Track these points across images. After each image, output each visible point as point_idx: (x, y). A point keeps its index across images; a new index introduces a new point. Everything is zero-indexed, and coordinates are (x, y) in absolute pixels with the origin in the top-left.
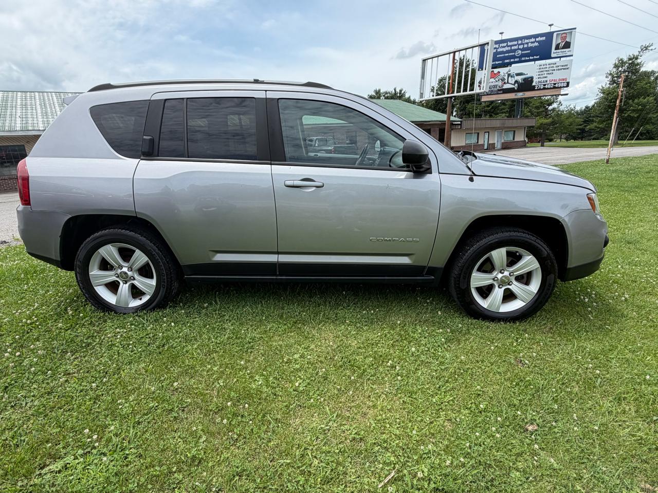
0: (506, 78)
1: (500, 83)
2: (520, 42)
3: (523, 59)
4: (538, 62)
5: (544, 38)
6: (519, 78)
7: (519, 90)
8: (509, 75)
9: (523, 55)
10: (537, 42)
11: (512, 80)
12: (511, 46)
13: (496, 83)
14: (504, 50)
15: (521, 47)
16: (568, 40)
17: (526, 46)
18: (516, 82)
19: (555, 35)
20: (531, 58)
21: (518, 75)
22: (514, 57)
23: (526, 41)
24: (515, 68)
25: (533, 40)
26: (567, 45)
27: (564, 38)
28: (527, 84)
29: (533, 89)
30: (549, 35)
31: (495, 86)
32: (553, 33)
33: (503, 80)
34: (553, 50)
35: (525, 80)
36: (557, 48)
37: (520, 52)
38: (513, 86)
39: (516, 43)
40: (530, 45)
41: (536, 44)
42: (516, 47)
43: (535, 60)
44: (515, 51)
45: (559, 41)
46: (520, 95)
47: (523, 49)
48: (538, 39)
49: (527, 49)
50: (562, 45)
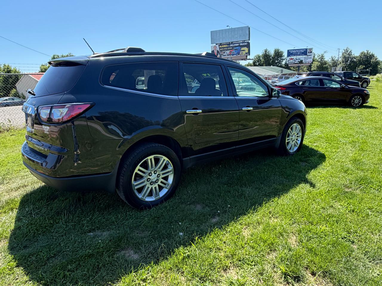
1: (294, 61)
2: (299, 50)
4: (304, 56)
5: (305, 50)
6: (299, 60)
7: (299, 63)
8: (296, 59)
9: (300, 54)
10: (304, 51)
12: (297, 51)
14: (295, 52)
15: (299, 52)
18: (298, 61)
21: (299, 59)
22: (298, 54)
24: (298, 57)
26: (311, 52)
27: (310, 50)
28: (301, 62)
29: (303, 63)
30: (306, 49)
31: (293, 62)
32: (307, 49)
33: (295, 60)
34: (308, 53)
35: (301, 61)
36: (309, 52)
37: (299, 53)
40: (302, 51)
41: (303, 51)
43: (303, 55)
44: (298, 53)
46: (299, 65)
47: (300, 52)
48: (304, 50)
49: (301, 52)
50: (310, 52)
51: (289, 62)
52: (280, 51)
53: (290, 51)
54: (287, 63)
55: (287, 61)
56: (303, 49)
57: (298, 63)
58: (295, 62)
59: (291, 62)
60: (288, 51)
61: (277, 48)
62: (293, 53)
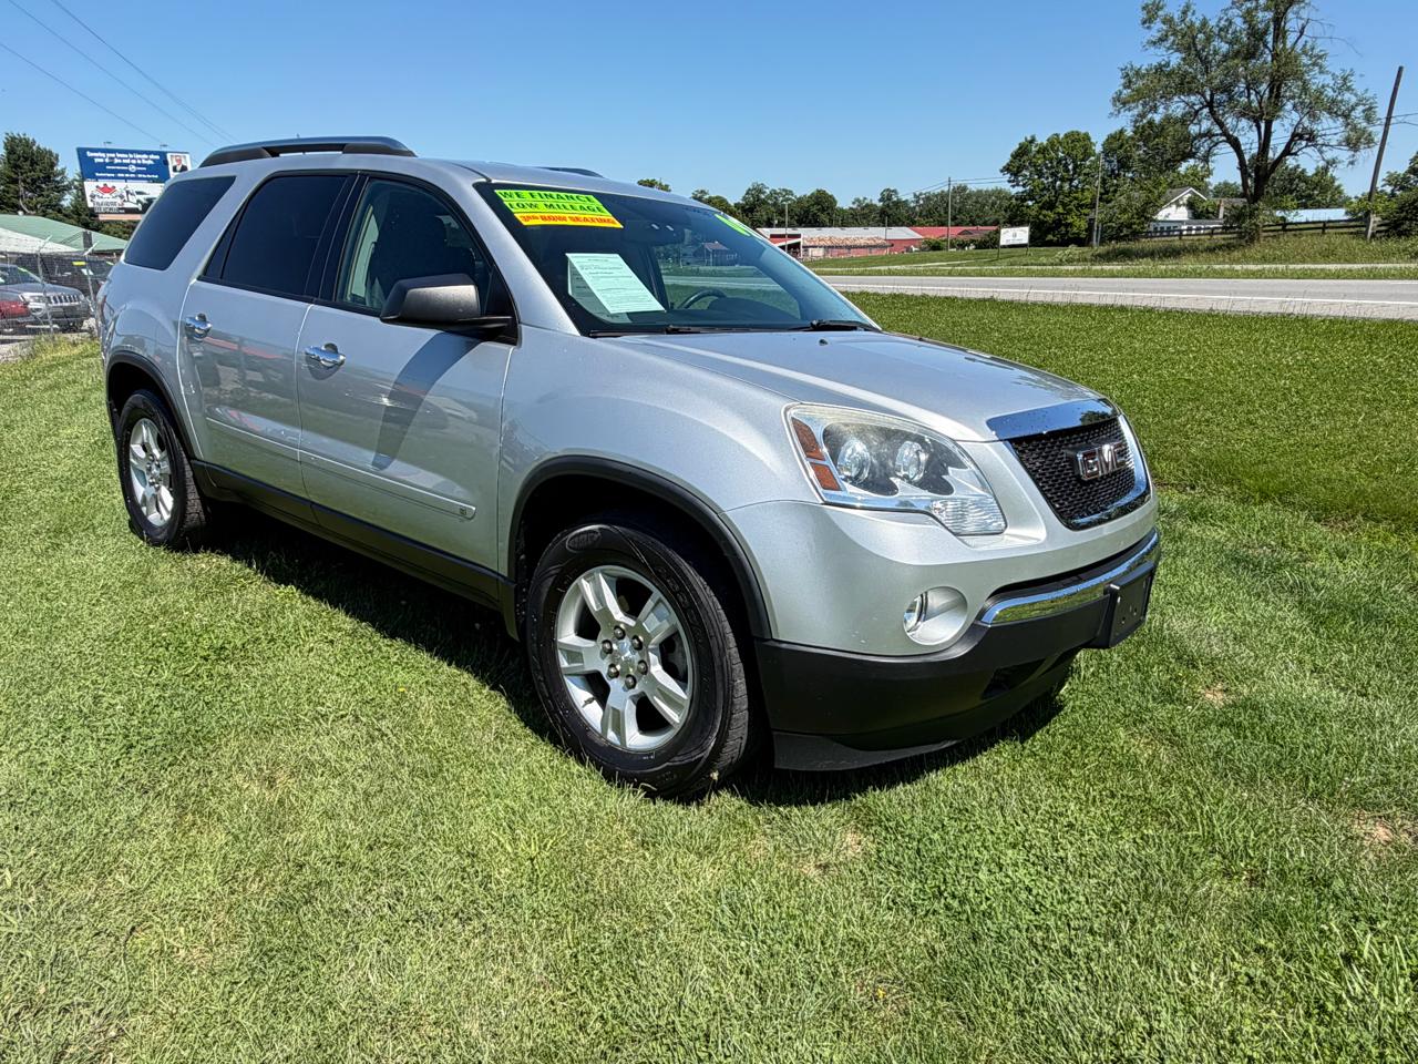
0: (125, 194)
1: (119, 201)
2: (131, 156)
3: (140, 176)
5: (157, 157)
6: (141, 198)
7: (144, 211)
8: (128, 192)
9: (137, 172)
10: (150, 159)
11: (133, 199)
12: (122, 159)
13: (114, 200)
14: (114, 161)
15: (134, 162)
16: (183, 163)
17: (139, 162)
18: (138, 201)
19: (169, 155)
20: (149, 176)
21: (139, 193)
22: (128, 172)
23: (138, 156)
24: (134, 186)
25: (145, 156)
31: (113, 204)
33: (122, 197)
34: (171, 172)
36: (175, 169)
37: (134, 167)
38: (136, 206)
39: (126, 156)
40: (144, 162)
41: (151, 162)
42: (128, 161)
44: (127, 165)
45: (175, 163)
47: (137, 165)
48: (152, 156)
49: (141, 165)
50: (179, 168)
51: (97, 199)
52: (34, 148)
53: (89, 154)
54: (90, 205)
55: (88, 199)
56: (149, 153)
57: (140, 207)
58: (127, 205)
59: (107, 204)
60: (81, 152)
61: (19, 131)
62: (105, 164)
